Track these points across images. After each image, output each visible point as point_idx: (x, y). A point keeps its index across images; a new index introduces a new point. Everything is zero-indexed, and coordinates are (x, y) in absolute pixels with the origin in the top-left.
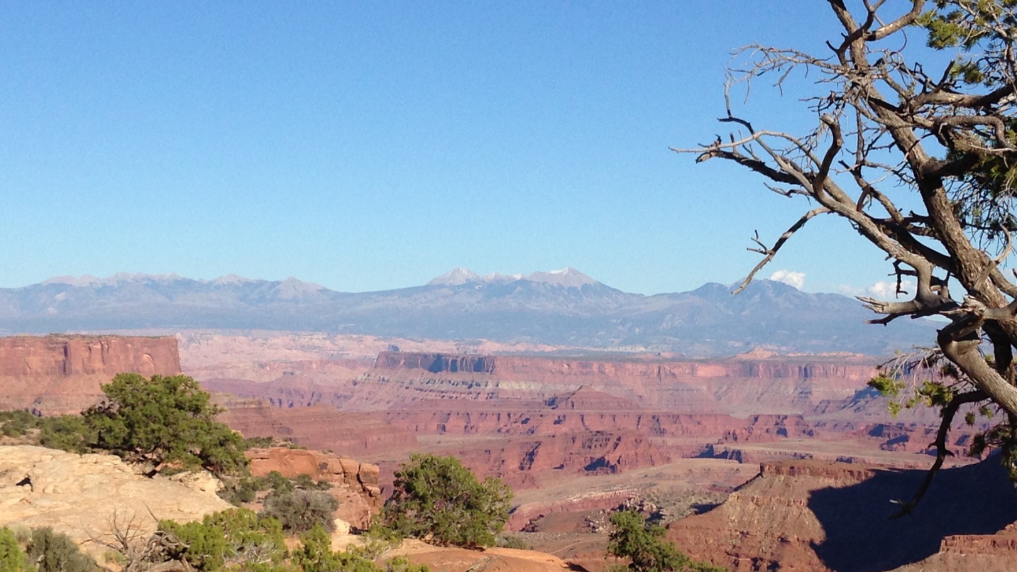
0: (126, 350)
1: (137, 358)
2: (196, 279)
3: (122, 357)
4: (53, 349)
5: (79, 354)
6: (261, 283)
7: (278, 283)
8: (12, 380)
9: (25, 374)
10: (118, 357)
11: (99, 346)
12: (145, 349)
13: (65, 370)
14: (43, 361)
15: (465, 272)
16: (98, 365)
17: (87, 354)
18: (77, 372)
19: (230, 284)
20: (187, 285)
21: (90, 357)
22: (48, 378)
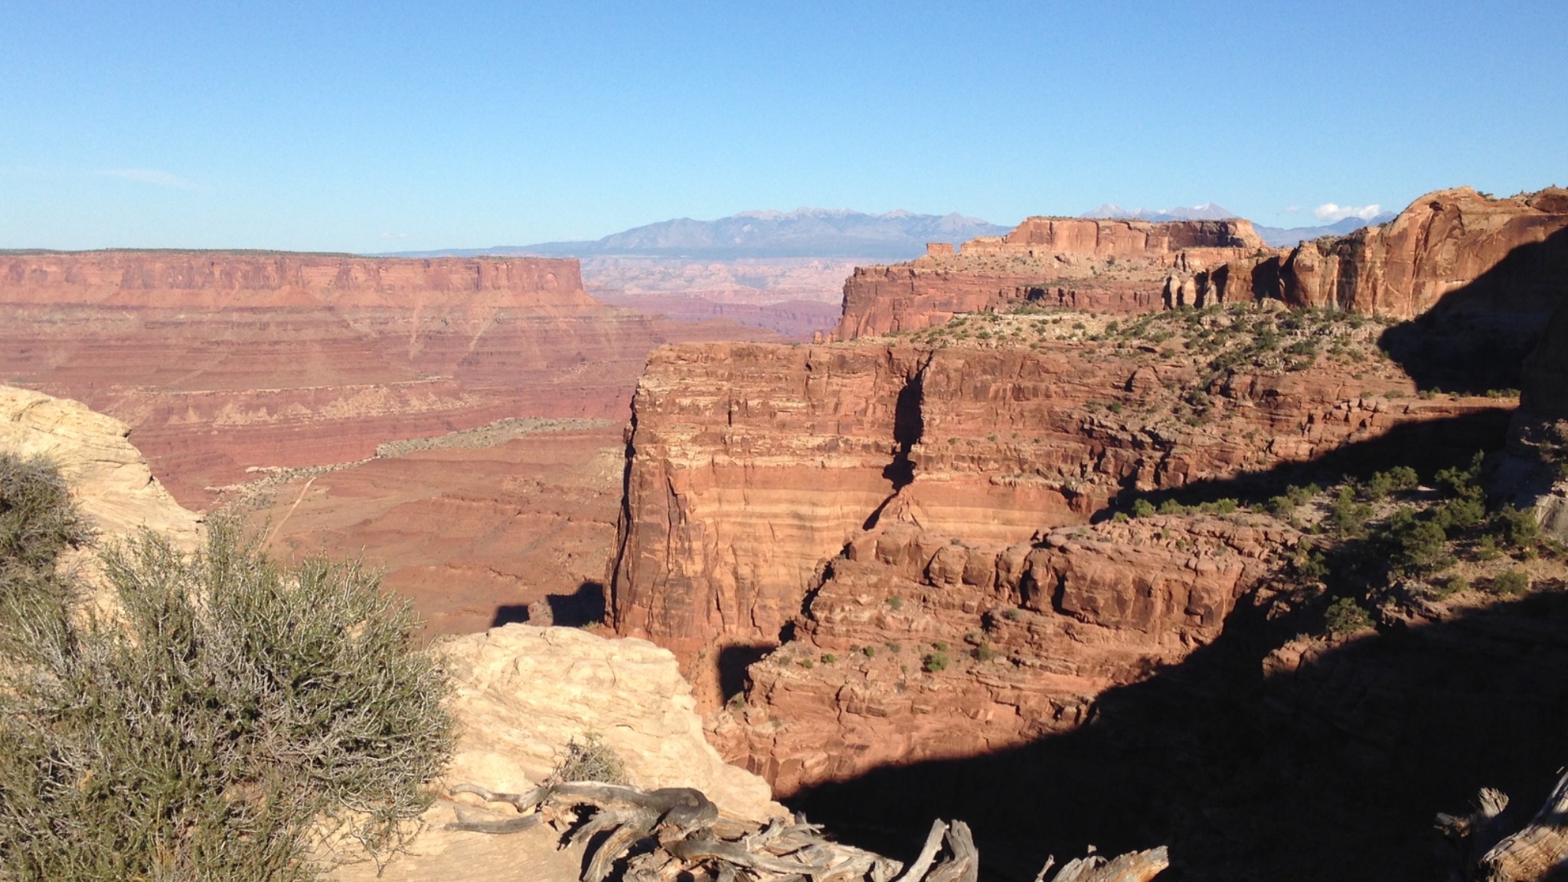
0: (530, 270)
1: (541, 277)
2: (868, 213)
3: (525, 276)
4: (471, 268)
5: (489, 272)
6: (926, 217)
7: (940, 217)
8: (438, 294)
9: (448, 289)
10: (521, 277)
11: (505, 267)
12: (549, 270)
13: (477, 286)
14: (462, 279)
15: (1113, 208)
16: (503, 282)
17: (494, 273)
18: (486, 288)
19: (897, 218)
20: (859, 219)
21: (496, 276)
22: (465, 293)
